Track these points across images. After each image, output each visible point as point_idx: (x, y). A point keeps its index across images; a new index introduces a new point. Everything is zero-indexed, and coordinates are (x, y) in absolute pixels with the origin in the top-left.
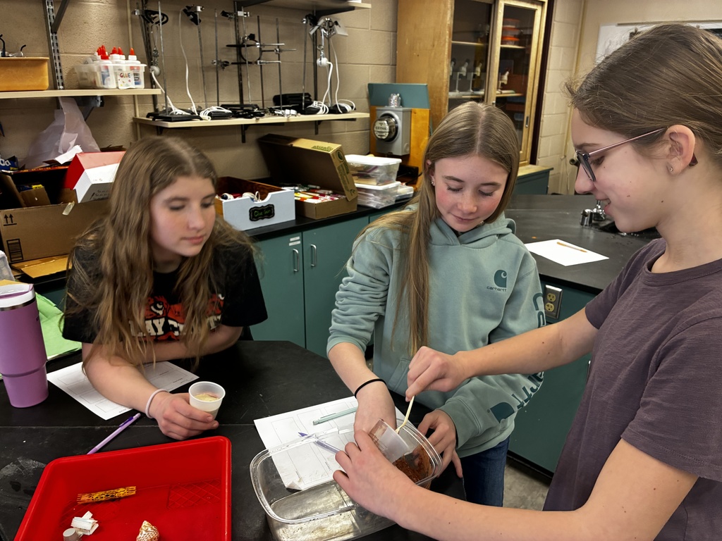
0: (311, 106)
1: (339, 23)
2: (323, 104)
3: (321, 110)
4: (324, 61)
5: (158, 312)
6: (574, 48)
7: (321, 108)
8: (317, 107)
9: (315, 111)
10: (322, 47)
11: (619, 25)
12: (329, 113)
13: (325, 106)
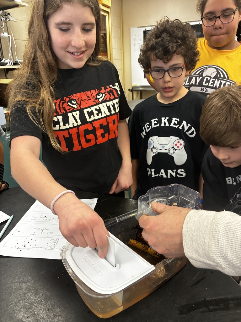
0: (2, 62)
1: (10, 14)
2: (9, 60)
3: (9, 63)
4: (6, 34)
5: (74, 106)
6: (121, 39)
7: (8, 62)
8: (5, 62)
9: (5, 64)
10: (3, 27)
11: (138, 27)
12: (13, 65)
13: (10, 61)
